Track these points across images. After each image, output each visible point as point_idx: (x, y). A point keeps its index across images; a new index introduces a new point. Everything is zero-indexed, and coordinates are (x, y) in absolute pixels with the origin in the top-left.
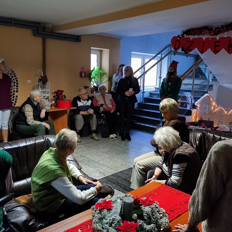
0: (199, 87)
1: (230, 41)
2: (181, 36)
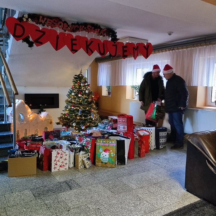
1: (87, 42)
2: (25, 20)
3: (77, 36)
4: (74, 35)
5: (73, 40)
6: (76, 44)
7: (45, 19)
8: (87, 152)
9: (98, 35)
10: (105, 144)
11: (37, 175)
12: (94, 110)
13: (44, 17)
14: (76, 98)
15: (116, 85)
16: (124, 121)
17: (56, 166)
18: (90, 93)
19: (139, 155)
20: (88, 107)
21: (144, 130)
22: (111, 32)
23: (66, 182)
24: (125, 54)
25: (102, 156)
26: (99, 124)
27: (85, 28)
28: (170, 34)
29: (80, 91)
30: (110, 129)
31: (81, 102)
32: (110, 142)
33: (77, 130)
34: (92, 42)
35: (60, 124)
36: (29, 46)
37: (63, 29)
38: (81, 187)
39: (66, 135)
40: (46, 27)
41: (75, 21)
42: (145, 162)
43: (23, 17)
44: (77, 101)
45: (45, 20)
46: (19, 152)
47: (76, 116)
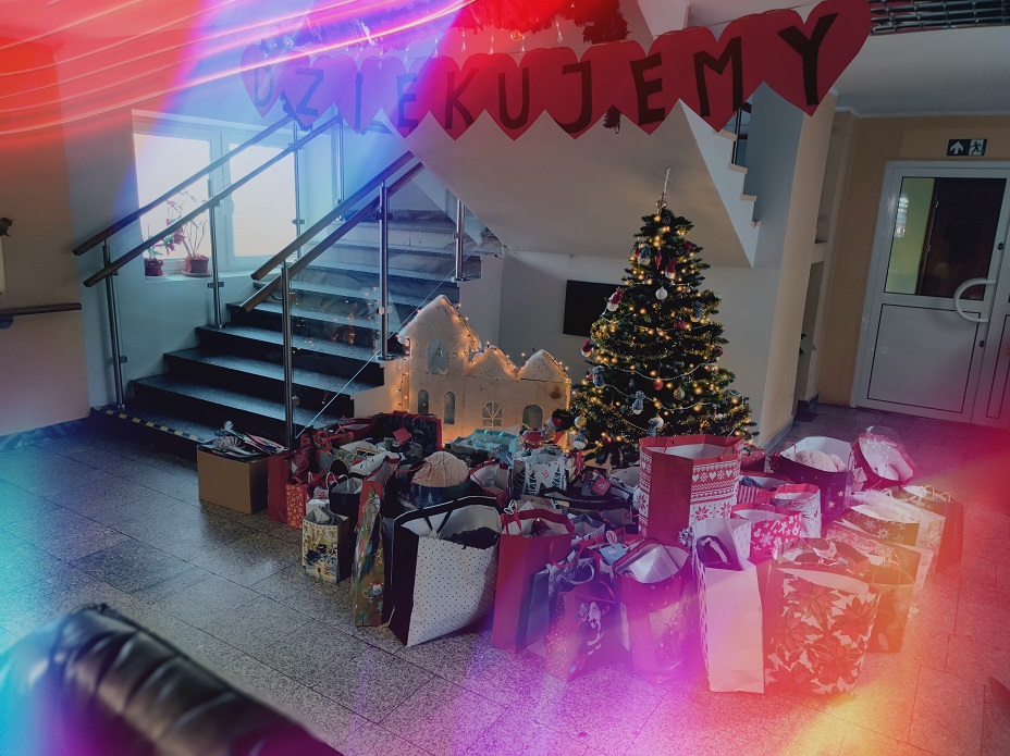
0: (434, 263)
34: (472, 74)
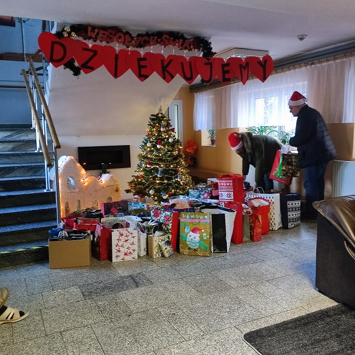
1: (163, 61)
2: (66, 35)
3: (147, 54)
4: (142, 52)
5: (140, 59)
6: (145, 67)
7: (96, 31)
8: (166, 232)
9: (181, 49)
10: (194, 221)
11: (91, 267)
12: (184, 169)
13: (94, 28)
14: (153, 151)
15: (223, 128)
16: (228, 184)
17: (118, 254)
18: (175, 142)
19: (252, 238)
20: (172, 164)
21: (261, 198)
22: (202, 43)
23: (131, 277)
24: (227, 76)
25: (189, 238)
26: (190, 190)
27: (159, 40)
28: (301, 39)
29: (160, 140)
30: (209, 197)
31: (162, 156)
32: (201, 217)
33: (156, 201)
34: (171, 61)
35: (131, 192)
36: (74, 74)
37: (124, 44)
38: (152, 283)
39: (139, 208)
40: (98, 43)
41: (143, 30)
42: (260, 248)
43: (63, 30)
44: (156, 156)
45: (96, 33)
46: (64, 233)
47: (154, 178)
